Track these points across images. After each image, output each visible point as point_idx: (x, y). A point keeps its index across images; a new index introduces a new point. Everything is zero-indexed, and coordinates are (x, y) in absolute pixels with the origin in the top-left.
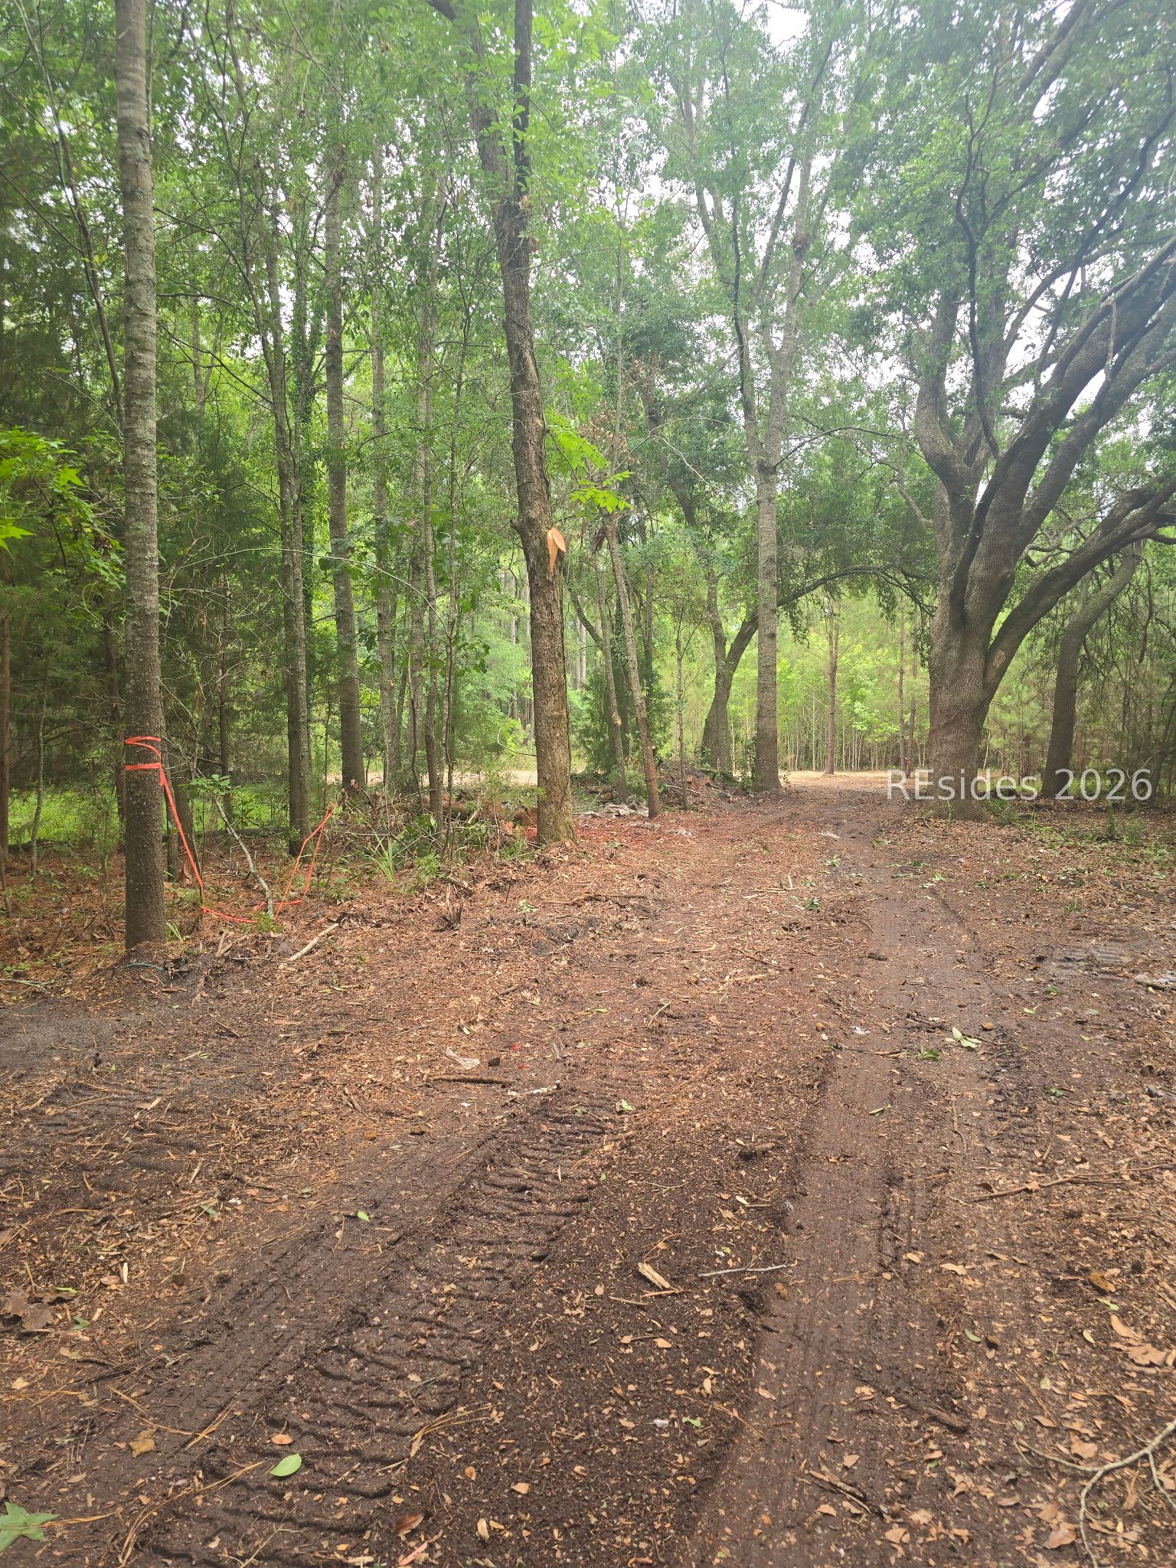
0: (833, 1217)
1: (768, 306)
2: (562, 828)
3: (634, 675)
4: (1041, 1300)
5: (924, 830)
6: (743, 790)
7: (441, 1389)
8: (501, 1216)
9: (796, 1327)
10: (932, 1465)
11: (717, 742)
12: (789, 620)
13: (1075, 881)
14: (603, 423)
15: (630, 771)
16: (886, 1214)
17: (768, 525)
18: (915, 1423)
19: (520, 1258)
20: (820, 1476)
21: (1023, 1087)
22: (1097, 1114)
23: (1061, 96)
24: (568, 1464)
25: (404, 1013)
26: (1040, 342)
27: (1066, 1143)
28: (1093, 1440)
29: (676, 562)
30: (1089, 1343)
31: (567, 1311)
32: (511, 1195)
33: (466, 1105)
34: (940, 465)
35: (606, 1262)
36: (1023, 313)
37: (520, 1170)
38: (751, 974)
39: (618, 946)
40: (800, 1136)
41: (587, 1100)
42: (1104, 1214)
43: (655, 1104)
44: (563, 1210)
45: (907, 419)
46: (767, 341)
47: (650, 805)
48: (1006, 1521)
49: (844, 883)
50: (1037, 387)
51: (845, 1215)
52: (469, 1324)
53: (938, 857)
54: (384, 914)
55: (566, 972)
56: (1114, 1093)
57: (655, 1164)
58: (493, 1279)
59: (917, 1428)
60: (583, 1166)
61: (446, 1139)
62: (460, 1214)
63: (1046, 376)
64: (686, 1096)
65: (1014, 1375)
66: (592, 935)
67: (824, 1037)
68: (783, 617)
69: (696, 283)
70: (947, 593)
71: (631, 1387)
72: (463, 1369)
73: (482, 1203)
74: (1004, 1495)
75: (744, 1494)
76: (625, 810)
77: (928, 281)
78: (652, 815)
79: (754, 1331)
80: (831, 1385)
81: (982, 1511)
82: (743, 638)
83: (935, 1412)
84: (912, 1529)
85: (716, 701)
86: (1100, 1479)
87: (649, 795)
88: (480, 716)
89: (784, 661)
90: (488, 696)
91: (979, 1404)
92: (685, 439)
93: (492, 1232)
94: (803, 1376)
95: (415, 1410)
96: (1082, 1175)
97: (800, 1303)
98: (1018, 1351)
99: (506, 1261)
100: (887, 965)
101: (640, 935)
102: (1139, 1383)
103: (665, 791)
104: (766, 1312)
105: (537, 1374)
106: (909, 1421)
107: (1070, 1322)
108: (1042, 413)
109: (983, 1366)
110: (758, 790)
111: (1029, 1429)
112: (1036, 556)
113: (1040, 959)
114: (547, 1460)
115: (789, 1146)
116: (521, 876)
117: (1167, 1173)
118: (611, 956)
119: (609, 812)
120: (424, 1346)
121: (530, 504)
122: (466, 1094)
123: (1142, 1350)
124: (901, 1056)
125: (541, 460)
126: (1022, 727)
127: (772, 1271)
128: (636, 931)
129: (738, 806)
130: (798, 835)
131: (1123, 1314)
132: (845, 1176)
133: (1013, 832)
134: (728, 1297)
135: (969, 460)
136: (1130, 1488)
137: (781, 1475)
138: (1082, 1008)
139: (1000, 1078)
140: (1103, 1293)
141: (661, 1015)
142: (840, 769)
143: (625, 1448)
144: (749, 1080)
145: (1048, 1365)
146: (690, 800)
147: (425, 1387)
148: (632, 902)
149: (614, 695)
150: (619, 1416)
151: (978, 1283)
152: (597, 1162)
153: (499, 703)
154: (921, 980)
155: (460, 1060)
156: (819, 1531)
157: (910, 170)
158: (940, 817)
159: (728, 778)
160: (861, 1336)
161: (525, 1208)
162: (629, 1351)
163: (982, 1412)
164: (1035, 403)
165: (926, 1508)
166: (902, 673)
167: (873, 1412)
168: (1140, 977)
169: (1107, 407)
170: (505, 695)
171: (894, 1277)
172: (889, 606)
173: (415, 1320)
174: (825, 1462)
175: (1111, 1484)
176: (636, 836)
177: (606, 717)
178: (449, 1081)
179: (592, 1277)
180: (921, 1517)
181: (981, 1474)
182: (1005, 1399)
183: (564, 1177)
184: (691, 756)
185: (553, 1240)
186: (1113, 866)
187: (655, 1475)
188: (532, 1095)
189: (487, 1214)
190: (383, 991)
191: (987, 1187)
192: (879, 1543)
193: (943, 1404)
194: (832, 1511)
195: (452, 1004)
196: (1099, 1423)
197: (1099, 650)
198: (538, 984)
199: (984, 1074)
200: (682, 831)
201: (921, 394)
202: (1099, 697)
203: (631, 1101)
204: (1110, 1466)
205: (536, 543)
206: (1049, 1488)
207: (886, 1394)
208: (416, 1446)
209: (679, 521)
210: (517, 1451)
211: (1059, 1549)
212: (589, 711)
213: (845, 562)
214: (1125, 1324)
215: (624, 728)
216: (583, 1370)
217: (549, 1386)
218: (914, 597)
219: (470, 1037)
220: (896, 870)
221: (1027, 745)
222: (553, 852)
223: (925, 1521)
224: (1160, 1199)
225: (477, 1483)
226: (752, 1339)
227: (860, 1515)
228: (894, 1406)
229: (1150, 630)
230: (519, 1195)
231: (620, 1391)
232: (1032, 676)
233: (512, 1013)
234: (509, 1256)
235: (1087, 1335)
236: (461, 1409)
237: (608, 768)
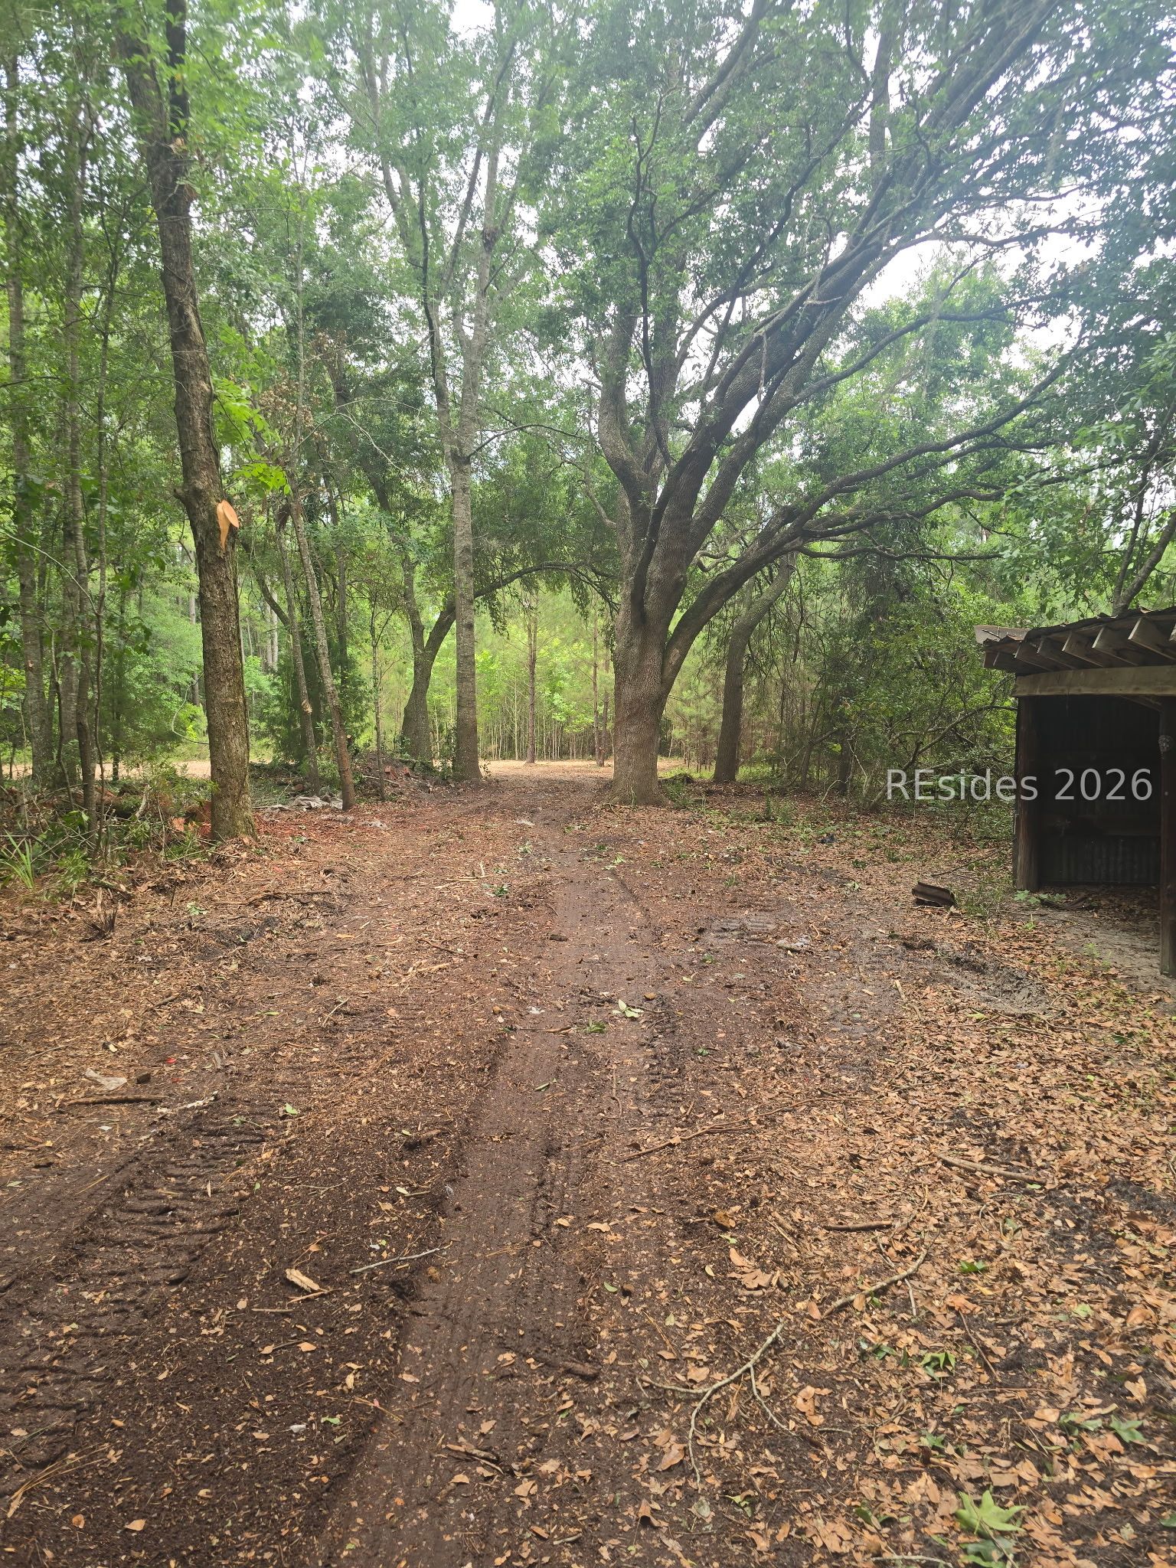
0: (492, 1194)
1: (459, 295)
2: (239, 823)
3: (324, 661)
4: (672, 1244)
5: (610, 816)
6: (444, 780)
7: (51, 1439)
8: (138, 1243)
9: (445, 1307)
10: (563, 1416)
11: (417, 732)
12: (488, 611)
13: (737, 858)
14: (284, 395)
15: (323, 762)
16: (541, 1184)
17: (463, 514)
18: (551, 1379)
19: (156, 1284)
20: (457, 1448)
21: (675, 1050)
22: (735, 1069)
23: (721, 136)
24: (192, 1490)
25: (37, 1035)
26: (706, 362)
27: (707, 1098)
28: (706, 1364)
29: (371, 545)
30: (710, 1277)
31: (205, 1332)
32: (152, 1219)
33: (106, 1128)
34: (622, 470)
35: (252, 1273)
36: (692, 333)
37: (163, 1191)
38: (435, 963)
39: (298, 946)
40: (466, 1120)
41: (247, 1109)
42: (732, 1158)
43: (321, 1105)
44: (210, 1226)
45: (592, 423)
46: (458, 331)
47: (345, 798)
48: (626, 1454)
49: (534, 869)
50: (703, 404)
51: (502, 1192)
52: (90, 1364)
53: (621, 841)
54: (19, 925)
55: (235, 976)
56: (750, 1047)
57: (315, 1166)
58: (122, 1311)
59: (553, 1383)
60: (237, 1178)
61: (79, 1168)
62: (88, 1248)
63: (710, 396)
64: (356, 1093)
65: (644, 1317)
66: (269, 936)
67: (500, 1019)
68: (482, 608)
69: (386, 260)
70: (628, 592)
71: (269, 1398)
72: (79, 1412)
73: (117, 1234)
74: (626, 1430)
75: (379, 1481)
76: (316, 802)
77: (604, 291)
78: (346, 807)
79: (402, 1318)
80: (475, 1357)
81: (605, 1449)
82: (441, 628)
83: (570, 1365)
84: (541, 1480)
85: (415, 690)
86: (709, 1398)
87: (342, 786)
88: (152, 702)
89: (486, 651)
90: (165, 679)
91: (611, 1349)
92: (377, 420)
93: (126, 1262)
94: (448, 1354)
95: (17, 1467)
96: (717, 1125)
97: (451, 1283)
98: (649, 1294)
99: (140, 1289)
100: (567, 945)
101: (323, 933)
102: (748, 1306)
103: (362, 782)
104: (417, 1298)
105: (164, 1403)
106: (546, 1377)
107: (696, 1260)
108: (707, 430)
109: (617, 1313)
110: (458, 779)
111: (653, 1365)
112: (708, 562)
113: (701, 931)
114: (169, 1490)
115: (454, 1131)
116: (192, 877)
117: (787, 1115)
118: (289, 956)
119: (300, 805)
120: (34, 1396)
121: (196, 473)
122: (105, 1118)
123: (753, 1275)
124: (572, 1031)
125: (208, 427)
126: (699, 718)
127: (426, 1257)
128: (319, 929)
129: (437, 796)
130: (496, 824)
131: (739, 1247)
132: (507, 1153)
133: (688, 815)
134: (379, 1289)
135: (647, 467)
136: (733, 1401)
137: (419, 1454)
138: (731, 973)
139: (656, 1043)
140: (725, 1229)
141: (337, 1012)
142: (541, 758)
143: (257, 1461)
144: (421, 1070)
145: (675, 1303)
146: (388, 791)
147: (31, 1441)
148: (316, 898)
149: (303, 682)
150: (253, 1429)
151: (620, 1237)
152: (252, 1172)
153: (178, 688)
154: (596, 957)
155: (103, 1081)
156: (452, 1501)
157: (587, 181)
158: (625, 803)
159: (428, 768)
160: (508, 1305)
161: (165, 1231)
162: (269, 1361)
163: (613, 1356)
164: (702, 420)
165: (555, 1457)
166: (596, 666)
167: (512, 1376)
168: (781, 942)
169: (761, 429)
170: (184, 679)
171: (544, 1244)
172: (582, 601)
173: (26, 1369)
174: (462, 1433)
175: (718, 1400)
176: (326, 829)
177: (294, 704)
178: (87, 1104)
179: (235, 1291)
180: (550, 1466)
181: (607, 1415)
182: (634, 1341)
183: (214, 1192)
184: (390, 746)
185: (195, 1260)
186: (767, 844)
187: (287, 1482)
188: (186, 1110)
189: (121, 1243)
190: (12, 1011)
191: (636, 1146)
192: (508, 1500)
193: (578, 1356)
194: (465, 1479)
195: (98, 1020)
196: (712, 1348)
197: (761, 650)
198: (203, 992)
199: (643, 1041)
200: (377, 823)
201: (603, 400)
202: (762, 693)
203: (296, 1105)
204: (719, 1384)
205: (204, 516)
206: (666, 1416)
207: (526, 1356)
208: (15, 1505)
209: (373, 504)
210: (134, 1487)
211: (669, 1469)
212: (278, 698)
213: (542, 557)
214: (741, 1254)
215: (317, 716)
216: (217, 1390)
217: (177, 1414)
218: (604, 595)
219: (116, 1055)
220: (583, 855)
221: (705, 735)
222: (229, 850)
223: (553, 1470)
224: (780, 1138)
225: (85, 1530)
226: (399, 1327)
227: (492, 1478)
228: (533, 1367)
229: (802, 633)
230: (161, 1219)
231: (256, 1404)
232: (707, 672)
233: (169, 1025)
234: (143, 1284)
235: (709, 1270)
236: (72, 1456)
237: (300, 757)
